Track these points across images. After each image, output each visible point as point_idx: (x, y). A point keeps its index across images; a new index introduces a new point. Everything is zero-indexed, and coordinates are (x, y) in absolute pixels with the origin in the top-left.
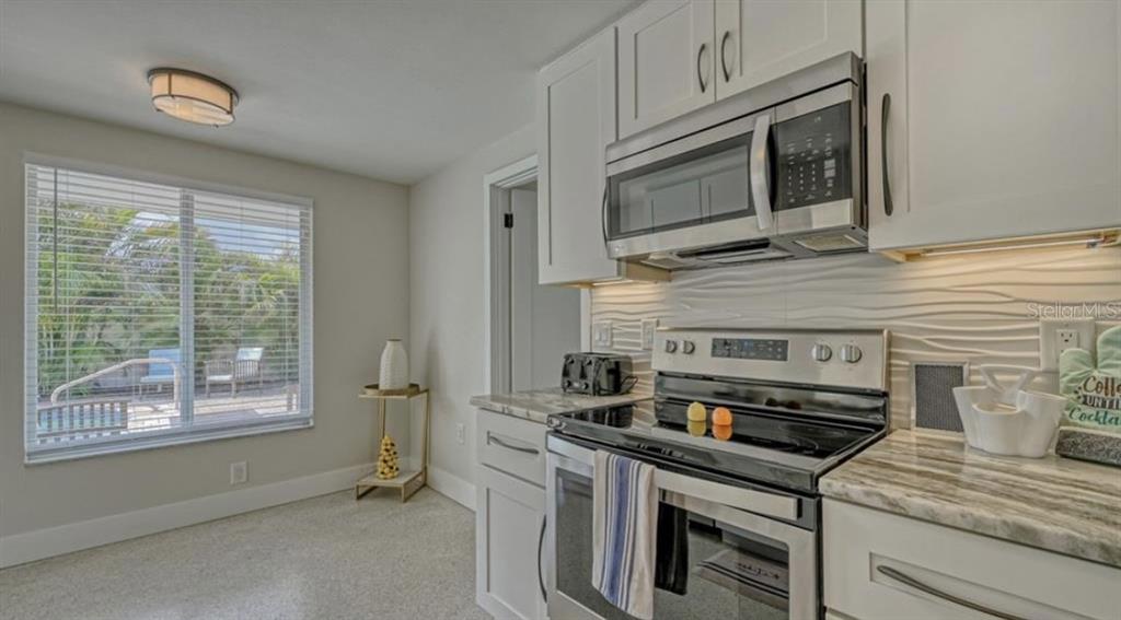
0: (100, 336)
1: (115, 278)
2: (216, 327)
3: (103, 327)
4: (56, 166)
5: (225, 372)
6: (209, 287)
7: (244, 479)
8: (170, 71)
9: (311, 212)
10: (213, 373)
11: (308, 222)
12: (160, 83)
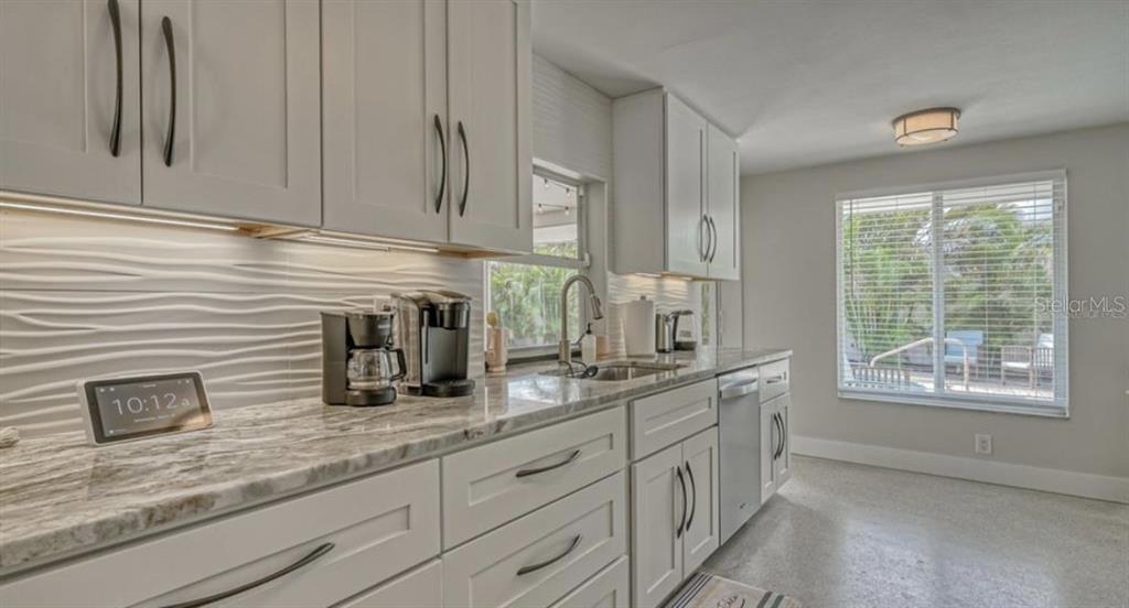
0: (910, 315)
1: (921, 264)
2: (1017, 309)
3: (912, 308)
4: (851, 198)
5: (1023, 359)
6: (1010, 265)
7: (989, 451)
8: (904, 117)
9: (1065, 183)
10: (1011, 359)
11: (1062, 194)
12: (900, 126)
